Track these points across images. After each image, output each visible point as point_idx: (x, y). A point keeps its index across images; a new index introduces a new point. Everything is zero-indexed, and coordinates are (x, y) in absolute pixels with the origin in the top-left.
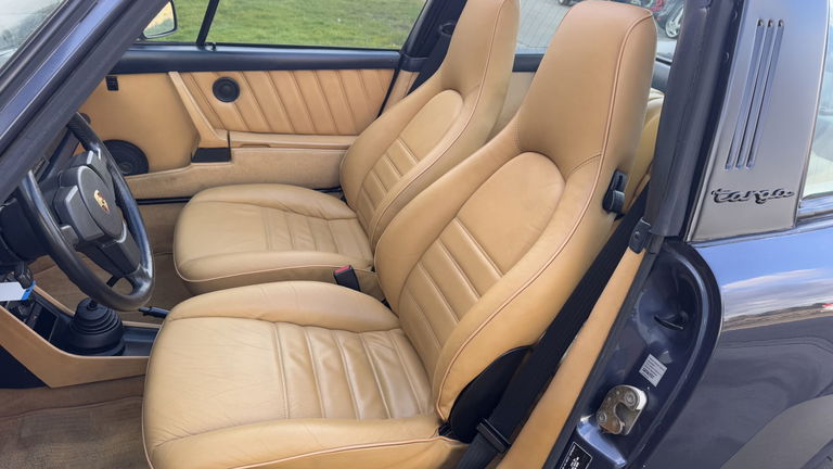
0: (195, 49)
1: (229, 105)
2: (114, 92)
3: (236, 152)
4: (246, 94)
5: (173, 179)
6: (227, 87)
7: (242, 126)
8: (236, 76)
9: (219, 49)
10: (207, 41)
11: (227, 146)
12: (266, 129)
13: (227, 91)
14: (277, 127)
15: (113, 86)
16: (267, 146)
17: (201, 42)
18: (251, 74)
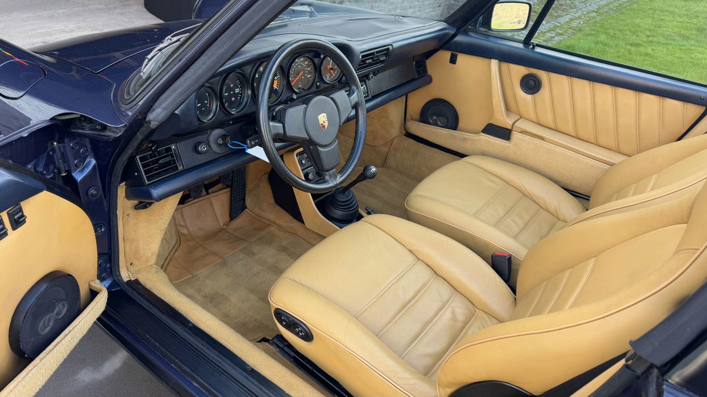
0: (521, 46)
1: (529, 97)
2: (453, 65)
3: (516, 136)
4: (544, 92)
5: (465, 140)
6: (532, 83)
7: (533, 117)
8: (543, 75)
9: (538, 50)
10: (532, 41)
11: (510, 128)
12: (552, 125)
13: (531, 85)
14: (561, 127)
15: (453, 60)
16: (542, 138)
17: (527, 42)
18: (554, 76)
